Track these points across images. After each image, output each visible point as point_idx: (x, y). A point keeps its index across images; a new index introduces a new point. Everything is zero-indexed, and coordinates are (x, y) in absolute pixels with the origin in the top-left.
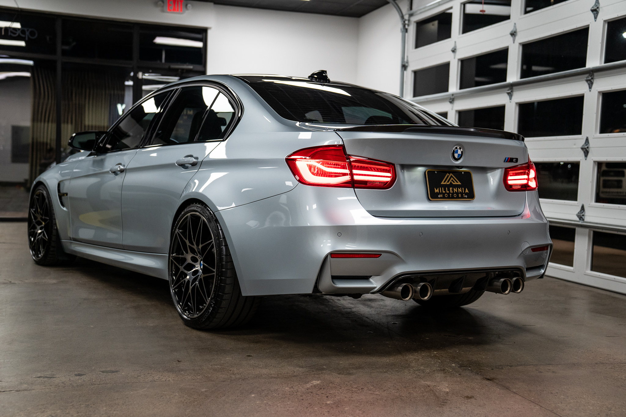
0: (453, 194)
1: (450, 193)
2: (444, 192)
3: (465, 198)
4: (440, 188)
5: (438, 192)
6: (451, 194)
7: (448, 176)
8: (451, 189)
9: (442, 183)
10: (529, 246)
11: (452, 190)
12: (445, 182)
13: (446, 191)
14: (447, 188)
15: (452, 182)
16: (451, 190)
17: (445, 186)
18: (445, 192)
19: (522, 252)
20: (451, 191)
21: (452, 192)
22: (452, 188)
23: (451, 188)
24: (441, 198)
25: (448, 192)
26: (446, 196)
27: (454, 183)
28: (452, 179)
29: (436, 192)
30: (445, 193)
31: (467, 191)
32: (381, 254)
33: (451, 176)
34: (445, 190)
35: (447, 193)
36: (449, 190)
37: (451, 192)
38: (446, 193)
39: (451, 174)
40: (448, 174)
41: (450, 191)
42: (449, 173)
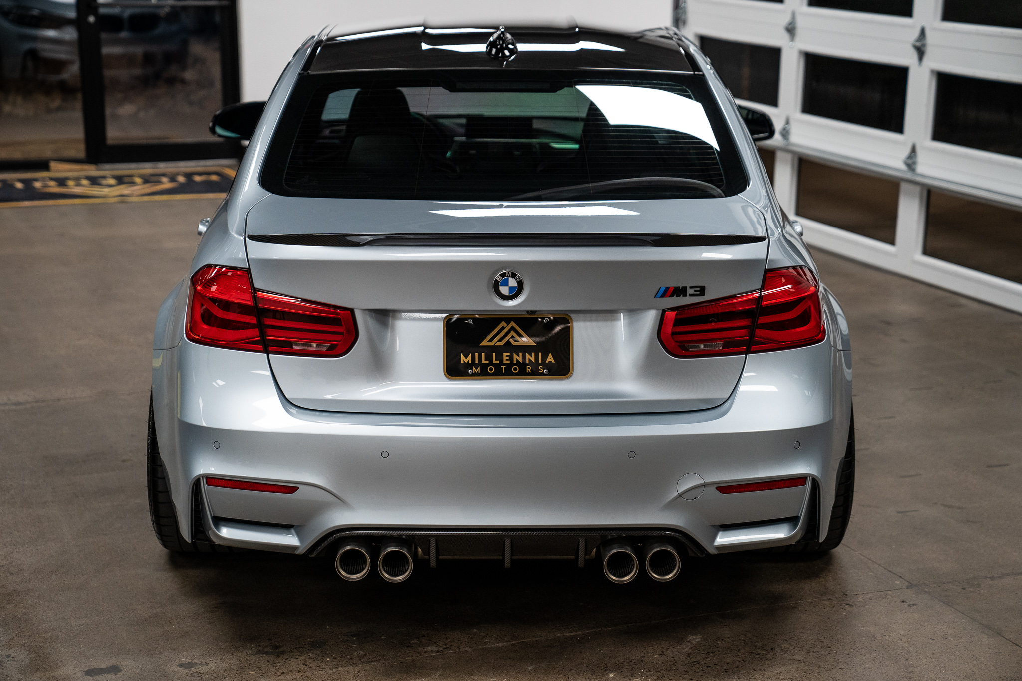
0: (509, 367)
1: (501, 363)
2: (484, 361)
3: (543, 374)
4: (476, 354)
5: (470, 362)
6: (503, 367)
7: (503, 328)
8: (506, 356)
9: (484, 343)
10: (701, 482)
11: (507, 358)
12: (490, 340)
13: (491, 361)
14: (494, 354)
15: (511, 341)
16: (505, 358)
17: (489, 350)
18: (487, 362)
19: (676, 494)
20: (506, 360)
21: (508, 362)
22: (508, 354)
23: (504, 354)
24: (473, 375)
25: (498, 362)
26: (491, 369)
27: (514, 343)
28: (512, 333)
29: (462, 362)
30: (486, 365)
31: (550, 359)
32: (298, 488)
33: (512, 329)
34: (488, 357)
35: (494, 365)
36: (499, 357)
37: (504, 361)
38: (491, 363)
39: (513, 324)
40: (503, 324)
41: (501, 361)
42: (507, 321)
